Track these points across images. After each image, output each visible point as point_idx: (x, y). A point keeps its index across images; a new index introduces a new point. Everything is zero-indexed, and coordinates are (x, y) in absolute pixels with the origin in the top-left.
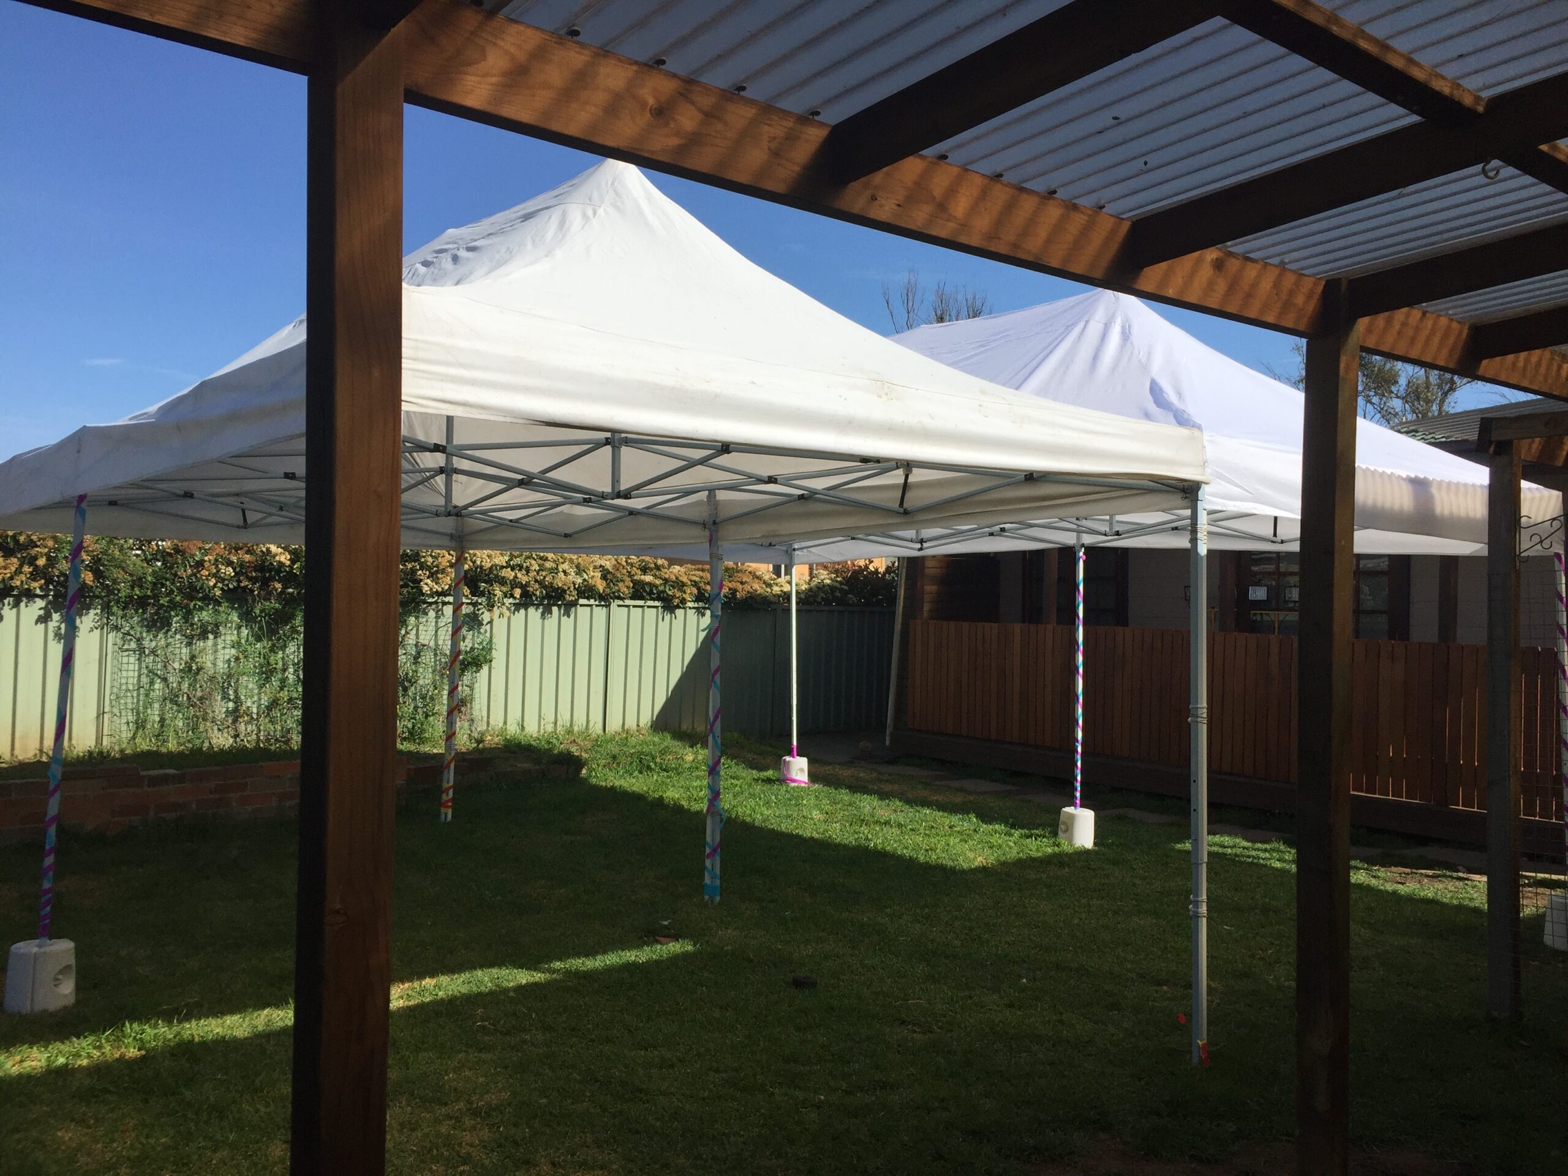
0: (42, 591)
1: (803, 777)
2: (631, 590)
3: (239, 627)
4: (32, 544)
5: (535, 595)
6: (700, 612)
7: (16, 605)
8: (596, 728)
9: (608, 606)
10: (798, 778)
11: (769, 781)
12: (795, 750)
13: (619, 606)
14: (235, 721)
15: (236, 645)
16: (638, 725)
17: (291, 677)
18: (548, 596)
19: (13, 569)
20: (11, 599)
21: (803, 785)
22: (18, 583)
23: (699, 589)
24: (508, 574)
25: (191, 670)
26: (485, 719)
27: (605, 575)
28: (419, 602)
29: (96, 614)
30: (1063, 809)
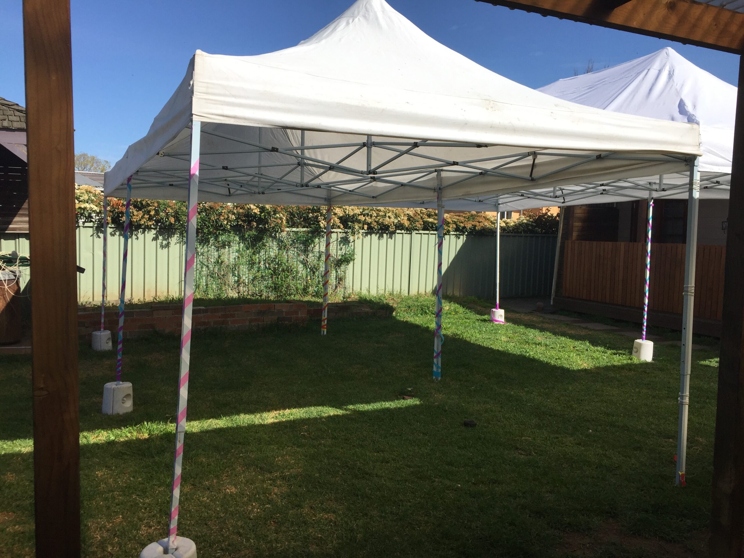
0: (154, 226)
1: (502, 319)
2: (422, 226)
3: (239, 243)
4: (148, 205)
5: (375, 228)
6: (458, 237)
7: (144, 232)
8: (405, 293)
9: (411, 234)
10: (499, 319)
11: (485, 320)
12: (498, 306)
13: (416, 234)
14: (238, 286)
15: (238, 251)
16: (425, 292)
17: (262, 266)
18: (381, 229)
19: (141, 216)
20: (141, 230)
21: (501, 323)
22: (143, 223)
23: (456, 225)
24: (362, 218)
25: (219, 262)
26: (351, 287)
27: (409, 218)
28: (320, 232)
29: (178, 237)
30: (636, 340)
